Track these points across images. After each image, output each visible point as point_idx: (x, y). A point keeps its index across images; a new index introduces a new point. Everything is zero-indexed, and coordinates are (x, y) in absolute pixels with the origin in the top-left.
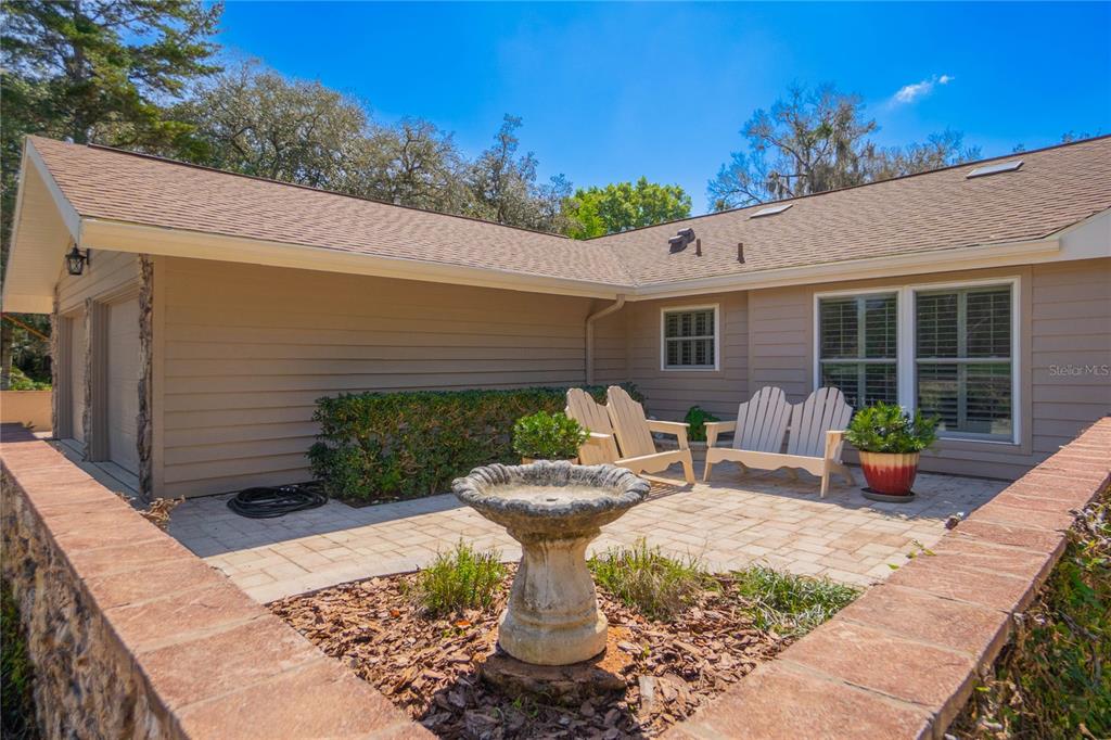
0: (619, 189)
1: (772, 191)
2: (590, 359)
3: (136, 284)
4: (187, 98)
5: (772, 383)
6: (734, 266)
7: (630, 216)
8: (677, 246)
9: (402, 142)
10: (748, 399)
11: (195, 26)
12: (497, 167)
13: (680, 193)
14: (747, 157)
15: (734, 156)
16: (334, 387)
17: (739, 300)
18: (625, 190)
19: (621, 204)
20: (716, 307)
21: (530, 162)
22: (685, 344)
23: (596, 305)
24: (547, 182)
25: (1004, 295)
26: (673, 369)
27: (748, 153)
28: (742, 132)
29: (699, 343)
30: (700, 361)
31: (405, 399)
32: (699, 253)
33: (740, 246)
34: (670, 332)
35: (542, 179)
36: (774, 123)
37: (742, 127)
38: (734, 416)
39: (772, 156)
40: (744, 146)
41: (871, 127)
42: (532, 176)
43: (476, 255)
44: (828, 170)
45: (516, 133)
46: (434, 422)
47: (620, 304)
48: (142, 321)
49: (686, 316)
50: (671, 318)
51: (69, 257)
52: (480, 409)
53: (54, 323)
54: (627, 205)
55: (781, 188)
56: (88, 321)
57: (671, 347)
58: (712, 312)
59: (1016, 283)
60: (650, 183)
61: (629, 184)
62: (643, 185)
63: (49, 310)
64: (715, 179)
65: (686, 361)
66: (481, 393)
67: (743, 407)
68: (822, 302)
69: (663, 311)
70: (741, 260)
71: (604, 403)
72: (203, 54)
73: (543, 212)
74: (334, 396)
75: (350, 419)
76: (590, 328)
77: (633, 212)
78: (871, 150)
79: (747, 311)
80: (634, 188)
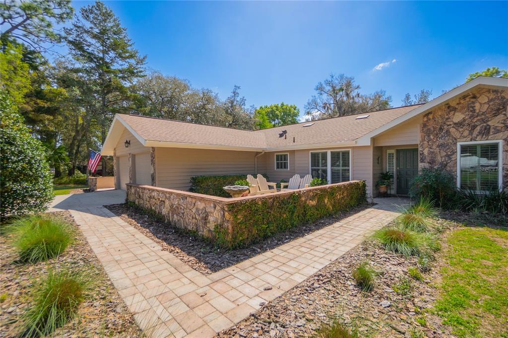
0: (275, 106)
1: (325, 108)
2: (256, 167)
3: (150, 151)
4: (134, 83)
5: (297, 174)
6: (292, 143)
7: (279, 116)
8: (281, 135)
9: (202, 95)
10: (292, 177)
11: (138, 62)
12: (232, 102)
13: (295, 108)
14: (317, 97)
15: (312, 96)
16: (194, 175)
17: (293, 152)
18: (277, 107)
19: (275, 112)
20: (288, 154)
21: (243, 100)
22: (281, 163)
23: (257, 153)
24: (249, 107)
25: (348, 153)
26: (278, 170)
27: (317, 96)
28: (315, 89)
29: (285, 163)
30: (285, 168)
31: (210, 177)
32: (286, 138)
33: (294, 138)
34: (277, 160)
35: (247, 106)
36: (325, 86)
37: (315, 87)
38: (288, 182)
39: (325, 97)
40: (316, 93)
41: (358, 87)
42: (244, 104)
43: (226, 141)
44: (343, 102)
45: (238, 91)
46: (216, 183)
47: (263, 153)
48: (152, 160)
49: (281, 156)
50: (277, 156)
51: (125, 143)
52: (227, 180)
53: (114, 158)
54: (277, 112)
55: (328, 108)
56: (130, 159)
57: (278, 164)
58: (287, 155)
59: (350, 150)
60: (285, 104)
61: (278, 105)
62: (282, 105)
63: (112, 155)
64: (307, 104)
65: (281, 168)
66: (227, 176)
67: (291, 179)
68: (311, 153)
69: (276, 154)
70: (294, 141)
71: (256, 178)
72: (141, 72)
73: (247, 117)
74: (194, 177)
75: (199, 182)
76: (256, 159)
77: (279, 114)
78: (358, 95)
79: (294, 155)
80: (280, 105)
